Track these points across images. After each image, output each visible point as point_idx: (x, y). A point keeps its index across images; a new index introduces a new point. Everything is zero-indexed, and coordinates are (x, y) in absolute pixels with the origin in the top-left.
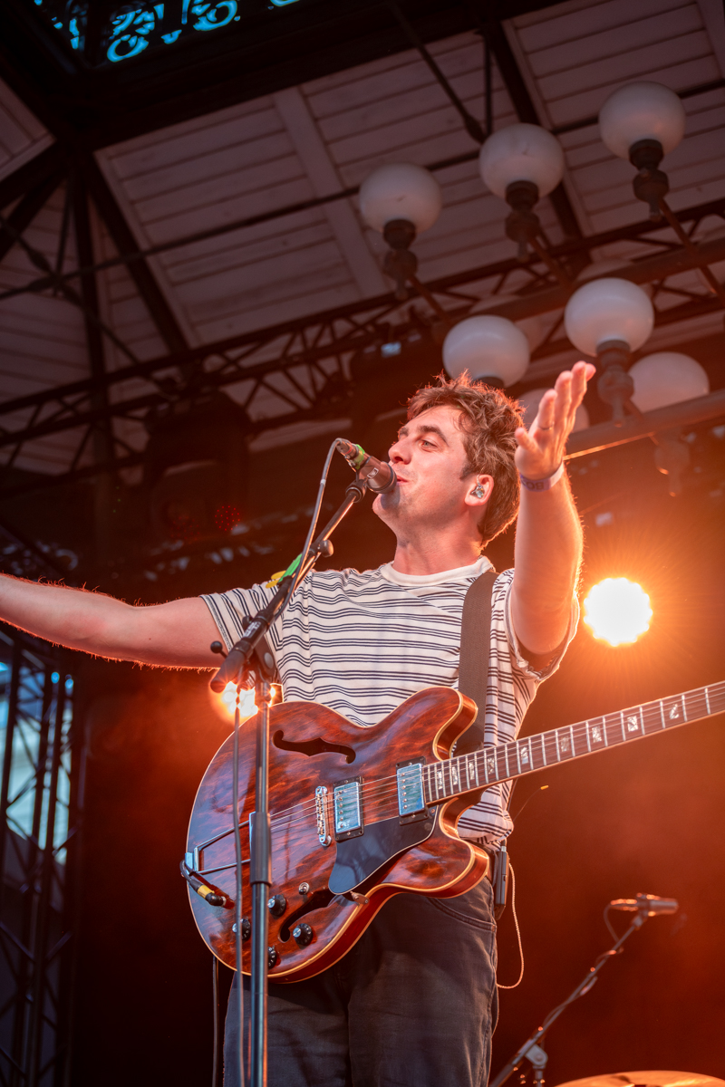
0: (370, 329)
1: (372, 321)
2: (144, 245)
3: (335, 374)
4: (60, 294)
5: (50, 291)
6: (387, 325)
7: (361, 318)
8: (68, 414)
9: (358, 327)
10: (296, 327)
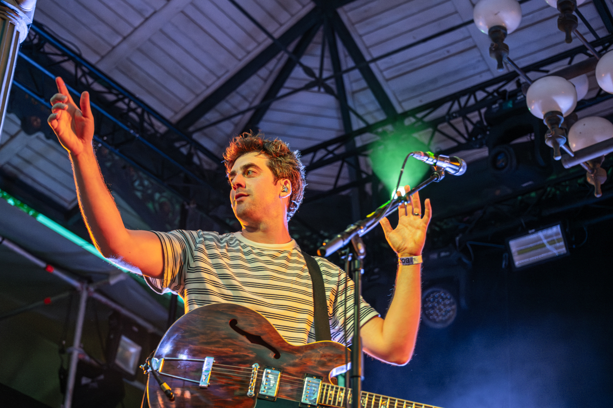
0: (495, 94)
1: (496, 91)
2: (368, 58)
3: (478, 122)
4: (322, 90)
5: (316, 89)
6: (505, 91)
7: (490, 89)
8: (331, 156)
9: (489, 94)
10: (454, 97)
